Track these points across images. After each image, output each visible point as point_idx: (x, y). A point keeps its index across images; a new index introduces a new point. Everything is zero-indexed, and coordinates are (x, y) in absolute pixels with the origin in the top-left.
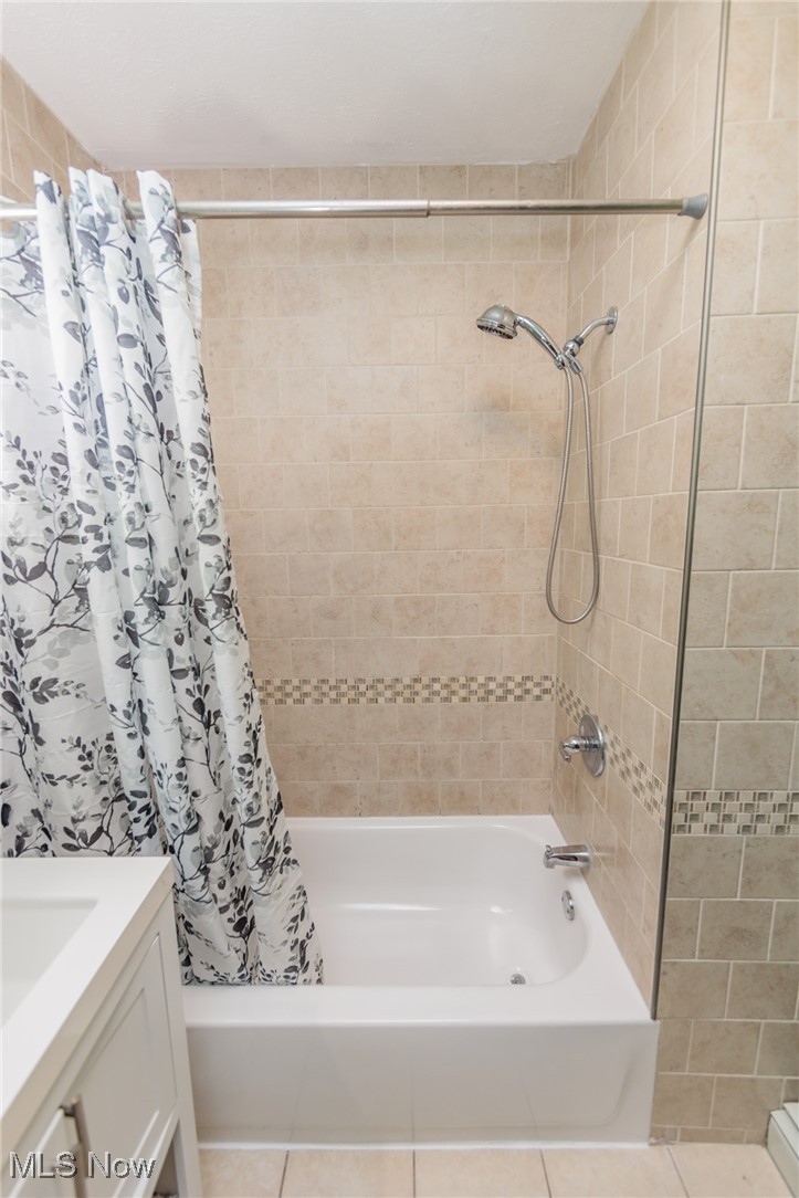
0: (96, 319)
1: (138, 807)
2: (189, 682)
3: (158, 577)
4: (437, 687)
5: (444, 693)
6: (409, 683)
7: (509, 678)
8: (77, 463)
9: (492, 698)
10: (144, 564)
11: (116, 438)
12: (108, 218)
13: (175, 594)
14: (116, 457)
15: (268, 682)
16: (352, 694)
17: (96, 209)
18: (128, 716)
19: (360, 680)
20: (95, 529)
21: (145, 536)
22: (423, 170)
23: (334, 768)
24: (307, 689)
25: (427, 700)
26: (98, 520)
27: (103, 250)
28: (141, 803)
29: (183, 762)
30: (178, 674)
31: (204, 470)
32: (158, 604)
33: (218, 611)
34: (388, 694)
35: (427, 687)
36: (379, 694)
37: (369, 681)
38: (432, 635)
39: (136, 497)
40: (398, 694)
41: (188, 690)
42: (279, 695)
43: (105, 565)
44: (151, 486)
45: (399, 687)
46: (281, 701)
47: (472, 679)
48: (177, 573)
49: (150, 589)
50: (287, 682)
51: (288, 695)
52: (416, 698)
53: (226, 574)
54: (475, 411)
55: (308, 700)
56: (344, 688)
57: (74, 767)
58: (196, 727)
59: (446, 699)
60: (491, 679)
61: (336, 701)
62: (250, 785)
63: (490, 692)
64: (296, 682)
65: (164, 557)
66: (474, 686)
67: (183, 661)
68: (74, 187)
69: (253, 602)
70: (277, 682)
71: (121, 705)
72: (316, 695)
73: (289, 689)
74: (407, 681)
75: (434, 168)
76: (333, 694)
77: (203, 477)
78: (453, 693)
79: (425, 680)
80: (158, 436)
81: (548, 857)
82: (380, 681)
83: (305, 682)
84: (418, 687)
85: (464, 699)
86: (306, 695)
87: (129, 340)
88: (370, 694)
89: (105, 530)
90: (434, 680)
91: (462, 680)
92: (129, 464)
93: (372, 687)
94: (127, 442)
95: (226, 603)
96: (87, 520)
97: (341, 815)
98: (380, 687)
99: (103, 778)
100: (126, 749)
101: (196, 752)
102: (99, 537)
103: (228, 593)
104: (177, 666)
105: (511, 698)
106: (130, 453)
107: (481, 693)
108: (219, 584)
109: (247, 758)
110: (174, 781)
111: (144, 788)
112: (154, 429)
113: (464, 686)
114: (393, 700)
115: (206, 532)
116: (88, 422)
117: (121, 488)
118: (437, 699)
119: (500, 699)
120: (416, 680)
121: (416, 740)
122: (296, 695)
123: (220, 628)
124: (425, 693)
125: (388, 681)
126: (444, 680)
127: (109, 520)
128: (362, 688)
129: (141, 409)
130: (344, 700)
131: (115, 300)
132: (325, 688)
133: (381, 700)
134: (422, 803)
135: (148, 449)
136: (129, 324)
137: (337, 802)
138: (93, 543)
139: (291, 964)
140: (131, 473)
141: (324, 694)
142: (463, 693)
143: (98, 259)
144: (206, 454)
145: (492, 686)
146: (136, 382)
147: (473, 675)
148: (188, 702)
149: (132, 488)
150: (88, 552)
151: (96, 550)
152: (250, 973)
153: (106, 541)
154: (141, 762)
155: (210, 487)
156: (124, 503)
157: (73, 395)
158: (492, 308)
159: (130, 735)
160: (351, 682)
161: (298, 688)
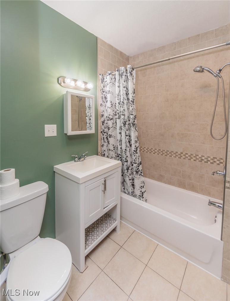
0: (121, 85)
1: (120, 157)
2: (128, 137)
3: (125, 120)
4: (187, 156)
5: (189, 158)
6: (180, 153)
7: (209, 157)
8: (117, 104)
9: (203, 162)
10: (123, 118)
11: (122, 100)
12: (124, 72)
13: (127, 123)
14: (121, 103)
15: (148, 148)
16: (166, 154)
17: (122, 71)
18: (120, 142)
19: (168, 151)
20: (118, 113)
21: (124, 114)
22: (189, 38)
23: (160, 170)
24: (156, 151)
25: (184, 159)
26: (119, 112)
27: (123, 76)
28: (120, 156)
29: (126, 150)
30: (126, 136)
31: (132, 104)
32: (125, 124)
33: (132, 126)
34: (174, 155)
35: (184, 155)
36: (172, 155)
37: (170, 152)
38: (186, 142)
39: (123, 108)
40: (177, 156)
41: (128, 139)
42: (150, 151)
43: (119, 118)
44: (125, 107)
45: (177, 154)
46: (150, 153)
47: (197, 155)
48: (128, 120)
49: (124, 122)
50: (152, 149)
51: (152, 152)
52: (181, 157)
53: (134, 120)
54: (201, 88)
55: (156, 154)
56: (164, 152)
57: (112, 149)
58: (128, 145)
59: (189, 159)
60: (203, 156)
61: (162, 155)
62: (135, 156)
63: (203, 160)
64: (154, 149)
65: (126, 117)
66: (198, 157)
67: (127, 134)
68: (120, 69)
69: (147, 131)
70: (150, 148)
71: (119, 140)
72: (158, 153)
73: (152, 150)
74: (179, 153)
75: (192, 37)
76: (161, 153)
77: (132, 105)
78: (192, 158)
79: (184, 153)
80: (127, 100)
81: (209, 203)
82: (172, 152)
83: (156, 149)
84: (182, 155)
85: (195, 160)
86: (156, 152)
87: (124, 87)
88: (170, 154)
89: (120, 113)
90: (186, 154)
91: (194, 155)
92: (123, 104)
93: (171, 153)
94: (123, 101)
95: (134, 125)
96: (118, 112)
97: (161, 182)
98: (173, 153)
99: (116, 152)
100: (119, 147)
101: (128, 149)
102: (119, 114)
103: (134, 123)
104: (126, 134)
105: (209, 163)
106: (123, 102)
107: (200, 159)
108: (133, 121)
109: (134, 151)
110: (124, 152)
111: (121, 154)
112: (126, 99)
113: (195, 157)
114: (175, 157)
115: (131, 113)
116: (119, 99)
117: (122, 107)
118: (187, 159)
119: (205, 162)
120: (182, 153)
121: (181, 168)
122: (154, 152)
123: (133, 129)
124: (184, 157)
125: (174, 152)
126: (189, 154)
127: (120, 112)
128: (168, 153)
129: (125, 96)
130: (164, 155)
131: (123, 82)
132: (160, 151)
133: (172, 156)
134: (182, 185)
135: (125, 102)
136: (124, 85)
137: (160, 178)
138: (118, 115)
139: (140, 195)
140: (123, 105)
141: (159, 153)
142: (194, 158)
143: (122, 77)
144: (132, 102)
145: (203, 158)
146: (125, 92)
147: (198, 154)
148: (127, 141)
149: (123, 107)
150: (117, 117)
151: (118, 116)
152: (133, 194)
153: (120, 115)
154: (121, 150)
155: (133, 107)
156: (122, 109)
157: (118, 95)
158: (196, 67)
159: (120, 145)
160: (166, 151)
161: (154, 150)
